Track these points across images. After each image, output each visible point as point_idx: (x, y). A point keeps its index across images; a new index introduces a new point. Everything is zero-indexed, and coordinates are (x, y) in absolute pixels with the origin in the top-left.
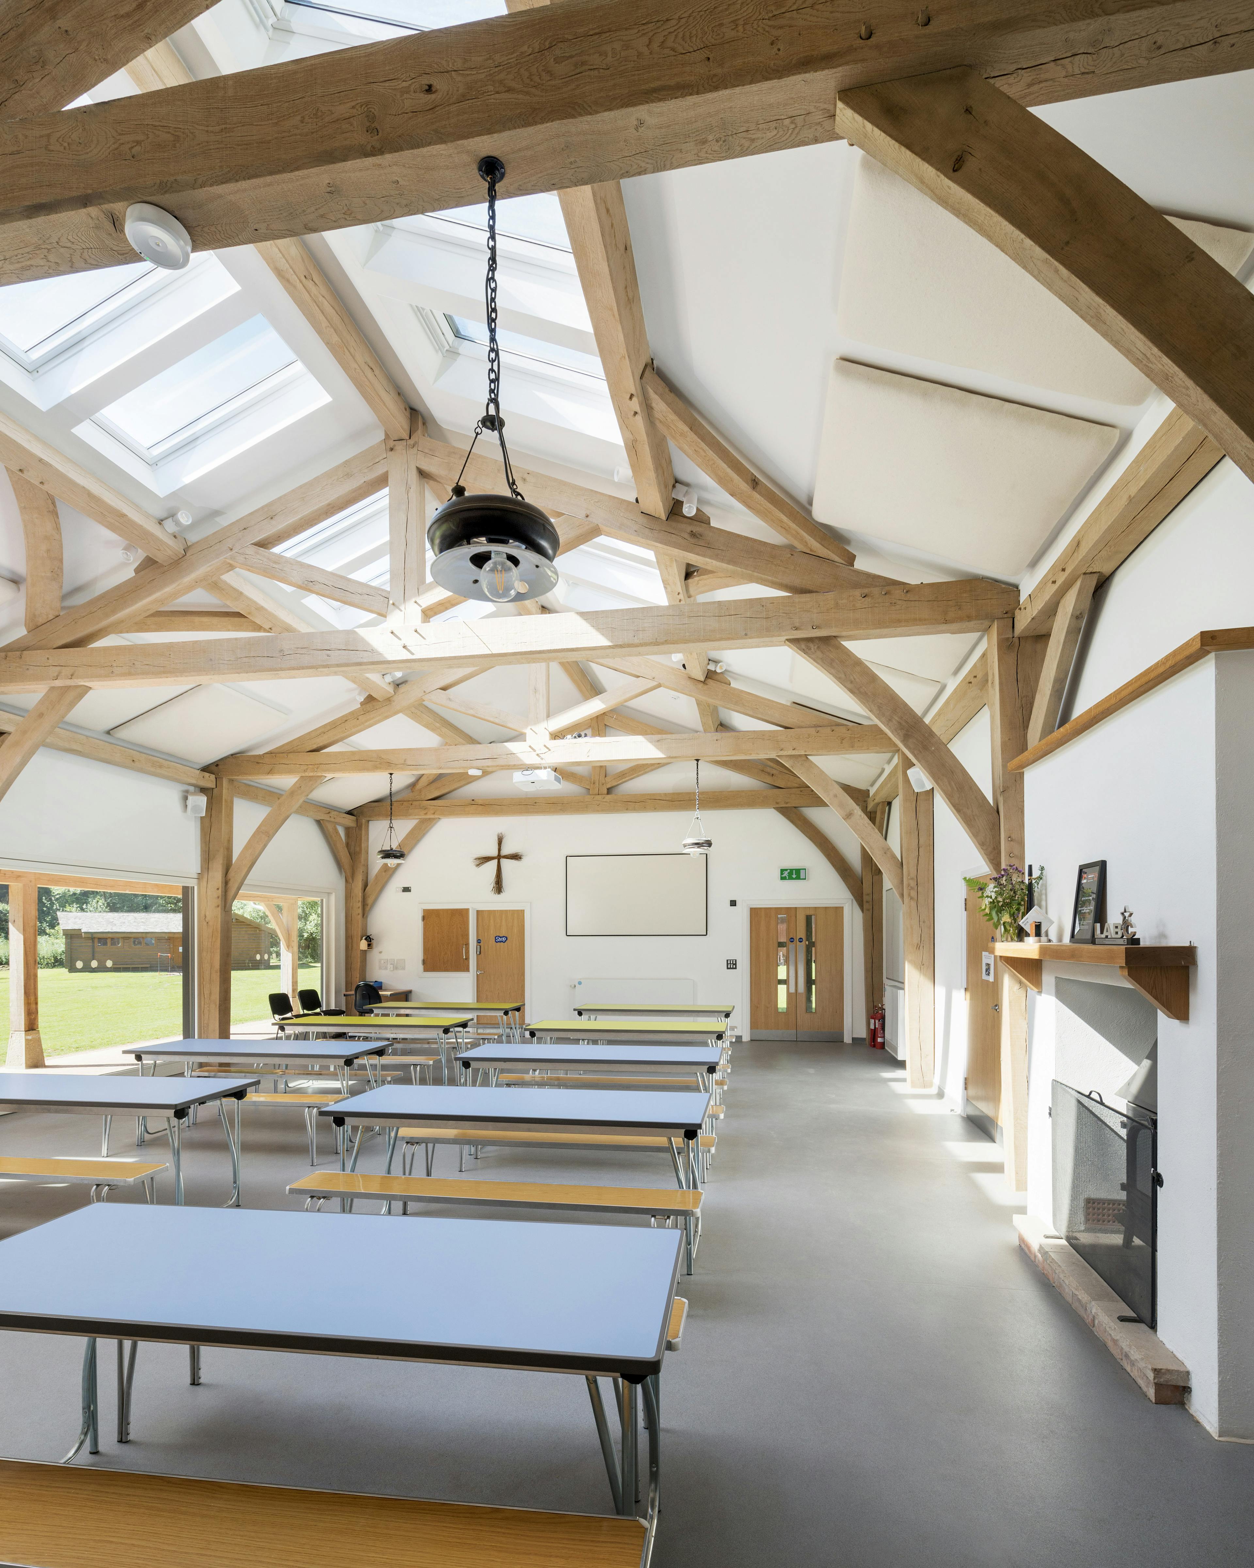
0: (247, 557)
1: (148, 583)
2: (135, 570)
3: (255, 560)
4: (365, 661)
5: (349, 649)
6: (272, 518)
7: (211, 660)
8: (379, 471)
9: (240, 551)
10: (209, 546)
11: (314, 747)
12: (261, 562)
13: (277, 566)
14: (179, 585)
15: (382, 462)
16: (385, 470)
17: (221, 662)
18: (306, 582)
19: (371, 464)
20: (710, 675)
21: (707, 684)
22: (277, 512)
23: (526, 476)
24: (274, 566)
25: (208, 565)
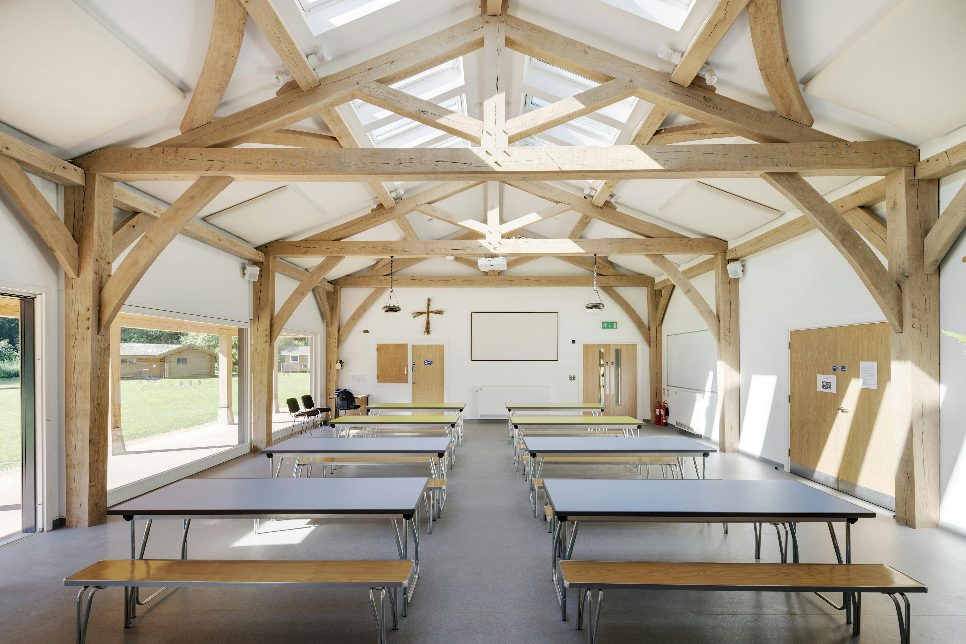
0: (371, 89)
1: (289, 103)
2: (277, 93)
3: (378, 93)
4: (465, 171)
5: (453, 161)
6: (391, 63)
7: (341, 163)
8: (476, 37)
9: (366, 85)
10: (340, 79)
11: (338, 237)
12: (383, 94)
13: (395, 99)
14: (313, 106)
15: (479, 30)
16: (481, 36)
17: (350, 165)
18: (419, 112)
19: (471, 31)
20: (607, 204)
21: (603, 209)
22: (396, 59)
23: (587, 49)
24: (393, 98)
25: (339, 93)
